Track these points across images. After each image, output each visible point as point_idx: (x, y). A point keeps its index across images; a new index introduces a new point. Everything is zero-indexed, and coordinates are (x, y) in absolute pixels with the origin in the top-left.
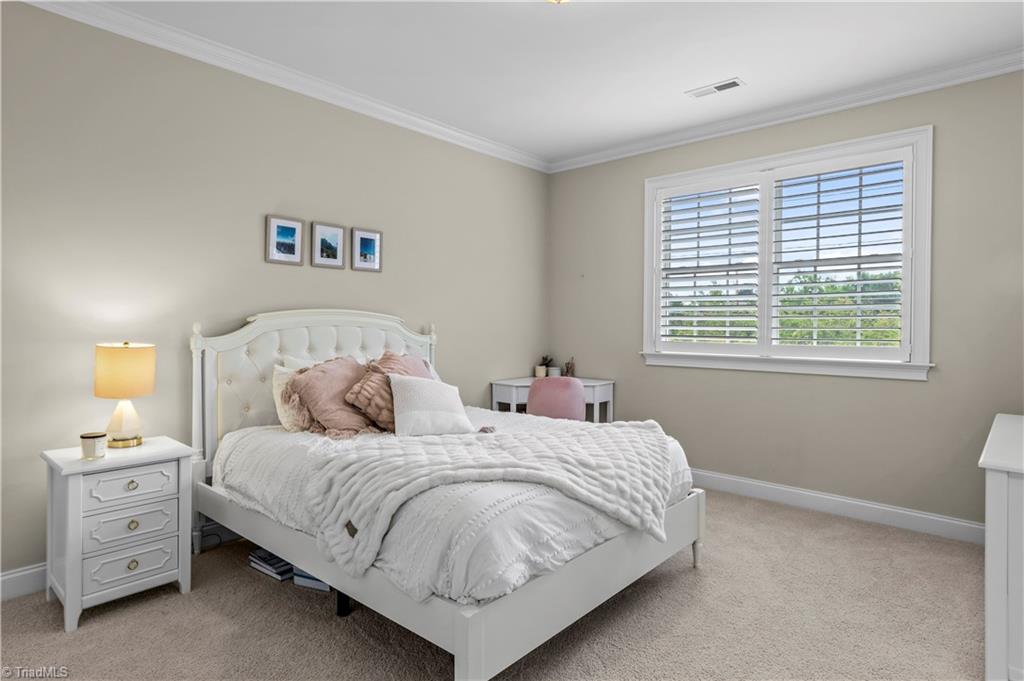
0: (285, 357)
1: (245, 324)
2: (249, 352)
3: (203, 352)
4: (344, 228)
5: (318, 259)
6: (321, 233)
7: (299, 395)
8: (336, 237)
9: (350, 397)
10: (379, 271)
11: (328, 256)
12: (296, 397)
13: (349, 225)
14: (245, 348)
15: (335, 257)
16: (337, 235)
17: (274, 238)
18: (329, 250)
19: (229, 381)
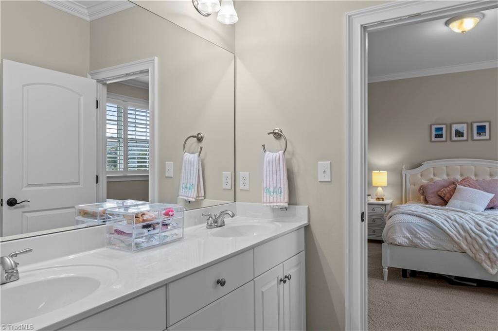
0: (435, 177)
1: (421, 165)
2: (421, 175)
3: (406, 175)
4: (467, 123)
5: (454, 138)
6: (455, 127)
7: (423, 190)
8: (463, 128)
9: (439, 193)
10: (490, 139)
11: (459, 136)
12: (421, 191)
13: (470, 121)
14: (420, 174)
15: (463, 136)
16: (463, 127)
17: (434, 133)
18: (459, 134)
19: (414, 185)
